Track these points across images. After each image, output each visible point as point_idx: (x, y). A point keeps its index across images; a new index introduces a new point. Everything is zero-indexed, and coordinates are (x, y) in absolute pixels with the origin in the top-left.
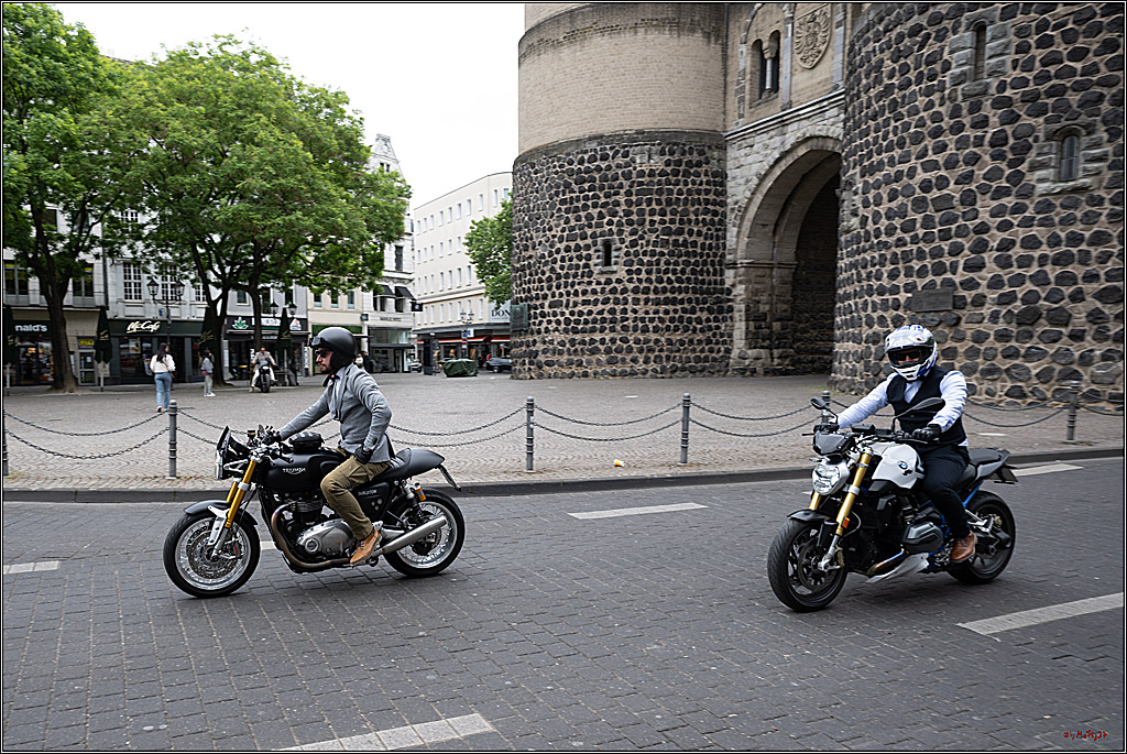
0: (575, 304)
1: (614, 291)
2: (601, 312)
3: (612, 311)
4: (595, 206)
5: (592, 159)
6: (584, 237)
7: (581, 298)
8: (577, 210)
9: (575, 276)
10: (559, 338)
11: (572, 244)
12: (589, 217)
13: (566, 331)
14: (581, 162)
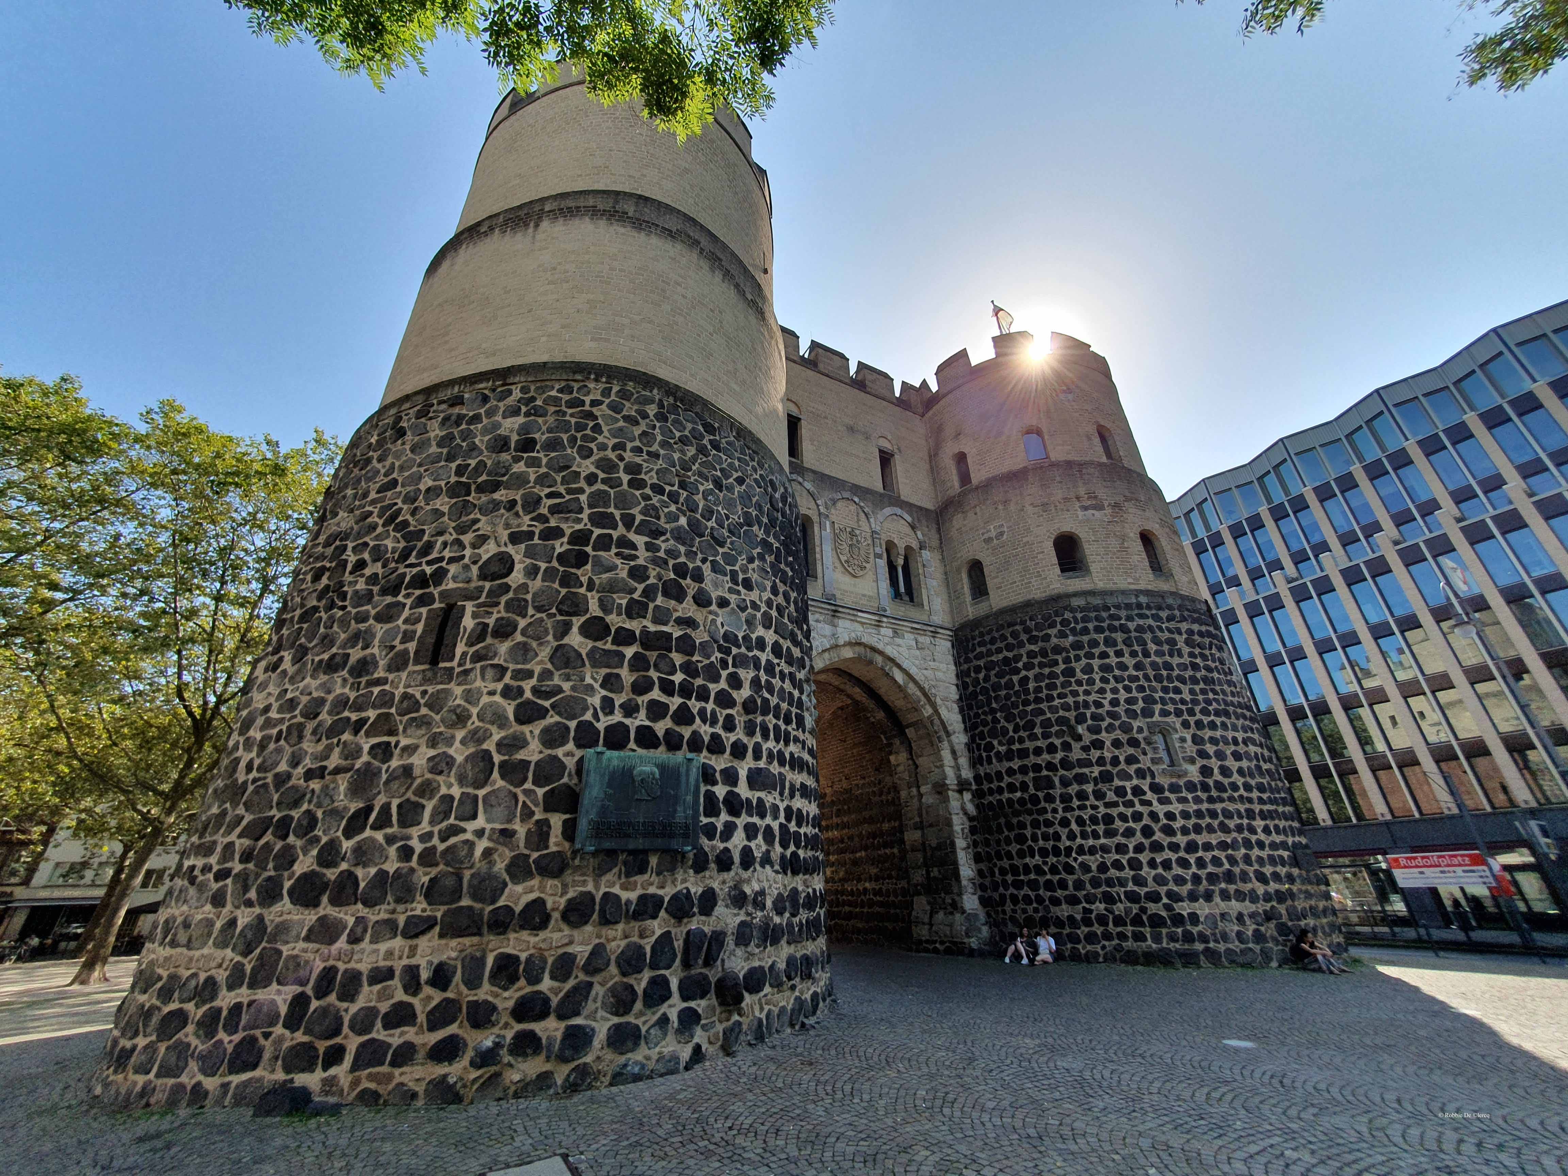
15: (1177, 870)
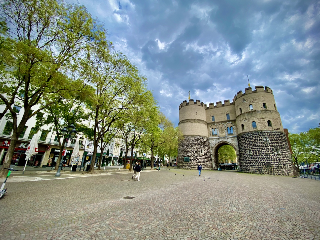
0: (198, 158)
1: (203, 157)
2: (202, 160)
3: (203, 160)
4: (200, 144)
5: (199, 138)
6: (198, 149)
7: (199, 157)
8: (197, 145)
9: (197, 154)
10: (195, 163)
11: (197, 149)
12: (199, 146)
13: (197, 162)
14: (197, 138)
15: (248, 164)
